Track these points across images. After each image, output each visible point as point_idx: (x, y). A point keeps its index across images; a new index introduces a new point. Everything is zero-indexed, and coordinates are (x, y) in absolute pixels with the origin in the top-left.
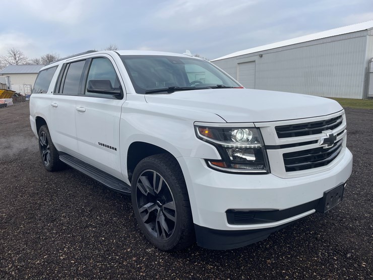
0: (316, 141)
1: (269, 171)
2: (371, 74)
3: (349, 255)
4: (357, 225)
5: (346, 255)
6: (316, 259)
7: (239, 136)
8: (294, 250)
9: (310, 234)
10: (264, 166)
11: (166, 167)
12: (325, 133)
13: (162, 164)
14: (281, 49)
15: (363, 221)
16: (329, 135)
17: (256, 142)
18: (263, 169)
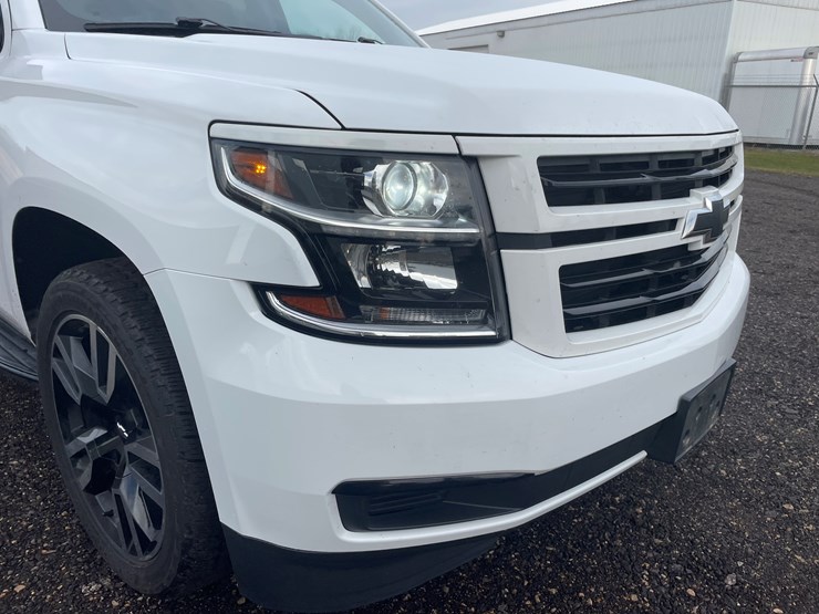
0: (671, 225)
1: (506, 333)
2: (734, 90)
3: (730, 581)
4: (740, 471)
5: (721, 577)
6: (634, 598)
7: (394, 191)
8: (568, 567)
9: (613, 503)
10: (490, 312)
11: (121, 309)
12: (699, 196)
13: (111, 297)
14: (546, 20)
15: (753, 457)
16: (713, 203)
17: (462, 220)
18: (483, 323)
